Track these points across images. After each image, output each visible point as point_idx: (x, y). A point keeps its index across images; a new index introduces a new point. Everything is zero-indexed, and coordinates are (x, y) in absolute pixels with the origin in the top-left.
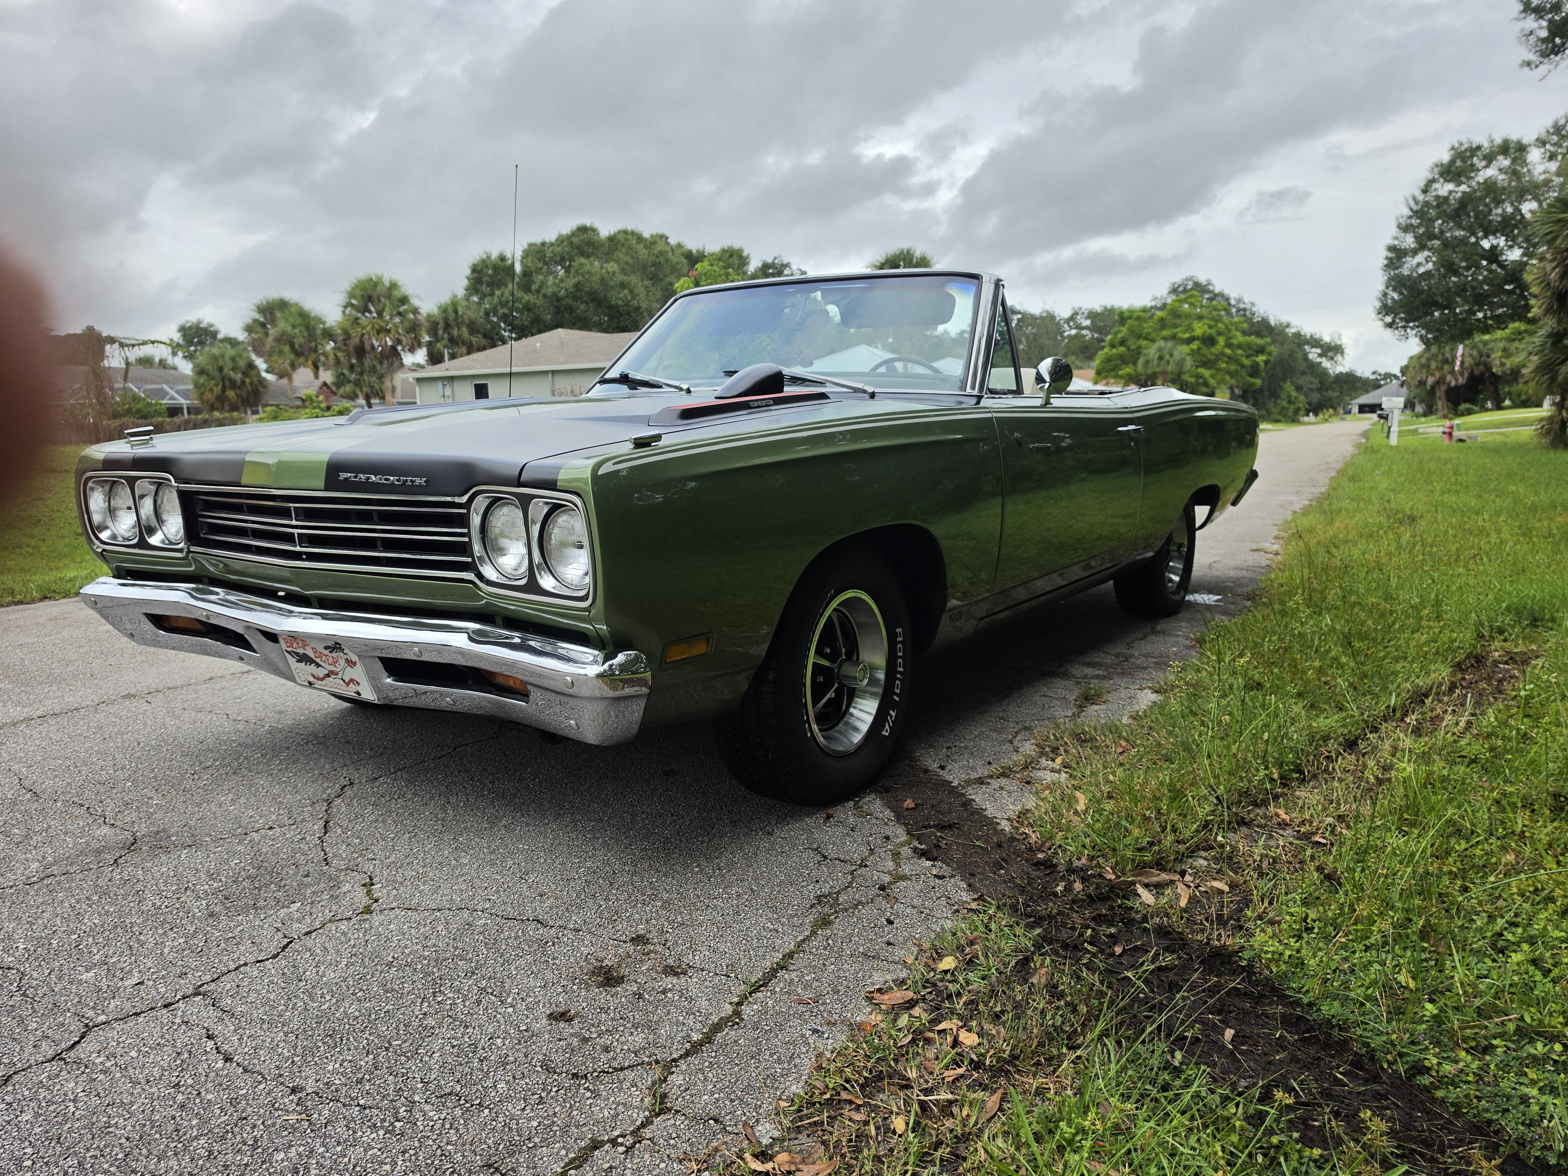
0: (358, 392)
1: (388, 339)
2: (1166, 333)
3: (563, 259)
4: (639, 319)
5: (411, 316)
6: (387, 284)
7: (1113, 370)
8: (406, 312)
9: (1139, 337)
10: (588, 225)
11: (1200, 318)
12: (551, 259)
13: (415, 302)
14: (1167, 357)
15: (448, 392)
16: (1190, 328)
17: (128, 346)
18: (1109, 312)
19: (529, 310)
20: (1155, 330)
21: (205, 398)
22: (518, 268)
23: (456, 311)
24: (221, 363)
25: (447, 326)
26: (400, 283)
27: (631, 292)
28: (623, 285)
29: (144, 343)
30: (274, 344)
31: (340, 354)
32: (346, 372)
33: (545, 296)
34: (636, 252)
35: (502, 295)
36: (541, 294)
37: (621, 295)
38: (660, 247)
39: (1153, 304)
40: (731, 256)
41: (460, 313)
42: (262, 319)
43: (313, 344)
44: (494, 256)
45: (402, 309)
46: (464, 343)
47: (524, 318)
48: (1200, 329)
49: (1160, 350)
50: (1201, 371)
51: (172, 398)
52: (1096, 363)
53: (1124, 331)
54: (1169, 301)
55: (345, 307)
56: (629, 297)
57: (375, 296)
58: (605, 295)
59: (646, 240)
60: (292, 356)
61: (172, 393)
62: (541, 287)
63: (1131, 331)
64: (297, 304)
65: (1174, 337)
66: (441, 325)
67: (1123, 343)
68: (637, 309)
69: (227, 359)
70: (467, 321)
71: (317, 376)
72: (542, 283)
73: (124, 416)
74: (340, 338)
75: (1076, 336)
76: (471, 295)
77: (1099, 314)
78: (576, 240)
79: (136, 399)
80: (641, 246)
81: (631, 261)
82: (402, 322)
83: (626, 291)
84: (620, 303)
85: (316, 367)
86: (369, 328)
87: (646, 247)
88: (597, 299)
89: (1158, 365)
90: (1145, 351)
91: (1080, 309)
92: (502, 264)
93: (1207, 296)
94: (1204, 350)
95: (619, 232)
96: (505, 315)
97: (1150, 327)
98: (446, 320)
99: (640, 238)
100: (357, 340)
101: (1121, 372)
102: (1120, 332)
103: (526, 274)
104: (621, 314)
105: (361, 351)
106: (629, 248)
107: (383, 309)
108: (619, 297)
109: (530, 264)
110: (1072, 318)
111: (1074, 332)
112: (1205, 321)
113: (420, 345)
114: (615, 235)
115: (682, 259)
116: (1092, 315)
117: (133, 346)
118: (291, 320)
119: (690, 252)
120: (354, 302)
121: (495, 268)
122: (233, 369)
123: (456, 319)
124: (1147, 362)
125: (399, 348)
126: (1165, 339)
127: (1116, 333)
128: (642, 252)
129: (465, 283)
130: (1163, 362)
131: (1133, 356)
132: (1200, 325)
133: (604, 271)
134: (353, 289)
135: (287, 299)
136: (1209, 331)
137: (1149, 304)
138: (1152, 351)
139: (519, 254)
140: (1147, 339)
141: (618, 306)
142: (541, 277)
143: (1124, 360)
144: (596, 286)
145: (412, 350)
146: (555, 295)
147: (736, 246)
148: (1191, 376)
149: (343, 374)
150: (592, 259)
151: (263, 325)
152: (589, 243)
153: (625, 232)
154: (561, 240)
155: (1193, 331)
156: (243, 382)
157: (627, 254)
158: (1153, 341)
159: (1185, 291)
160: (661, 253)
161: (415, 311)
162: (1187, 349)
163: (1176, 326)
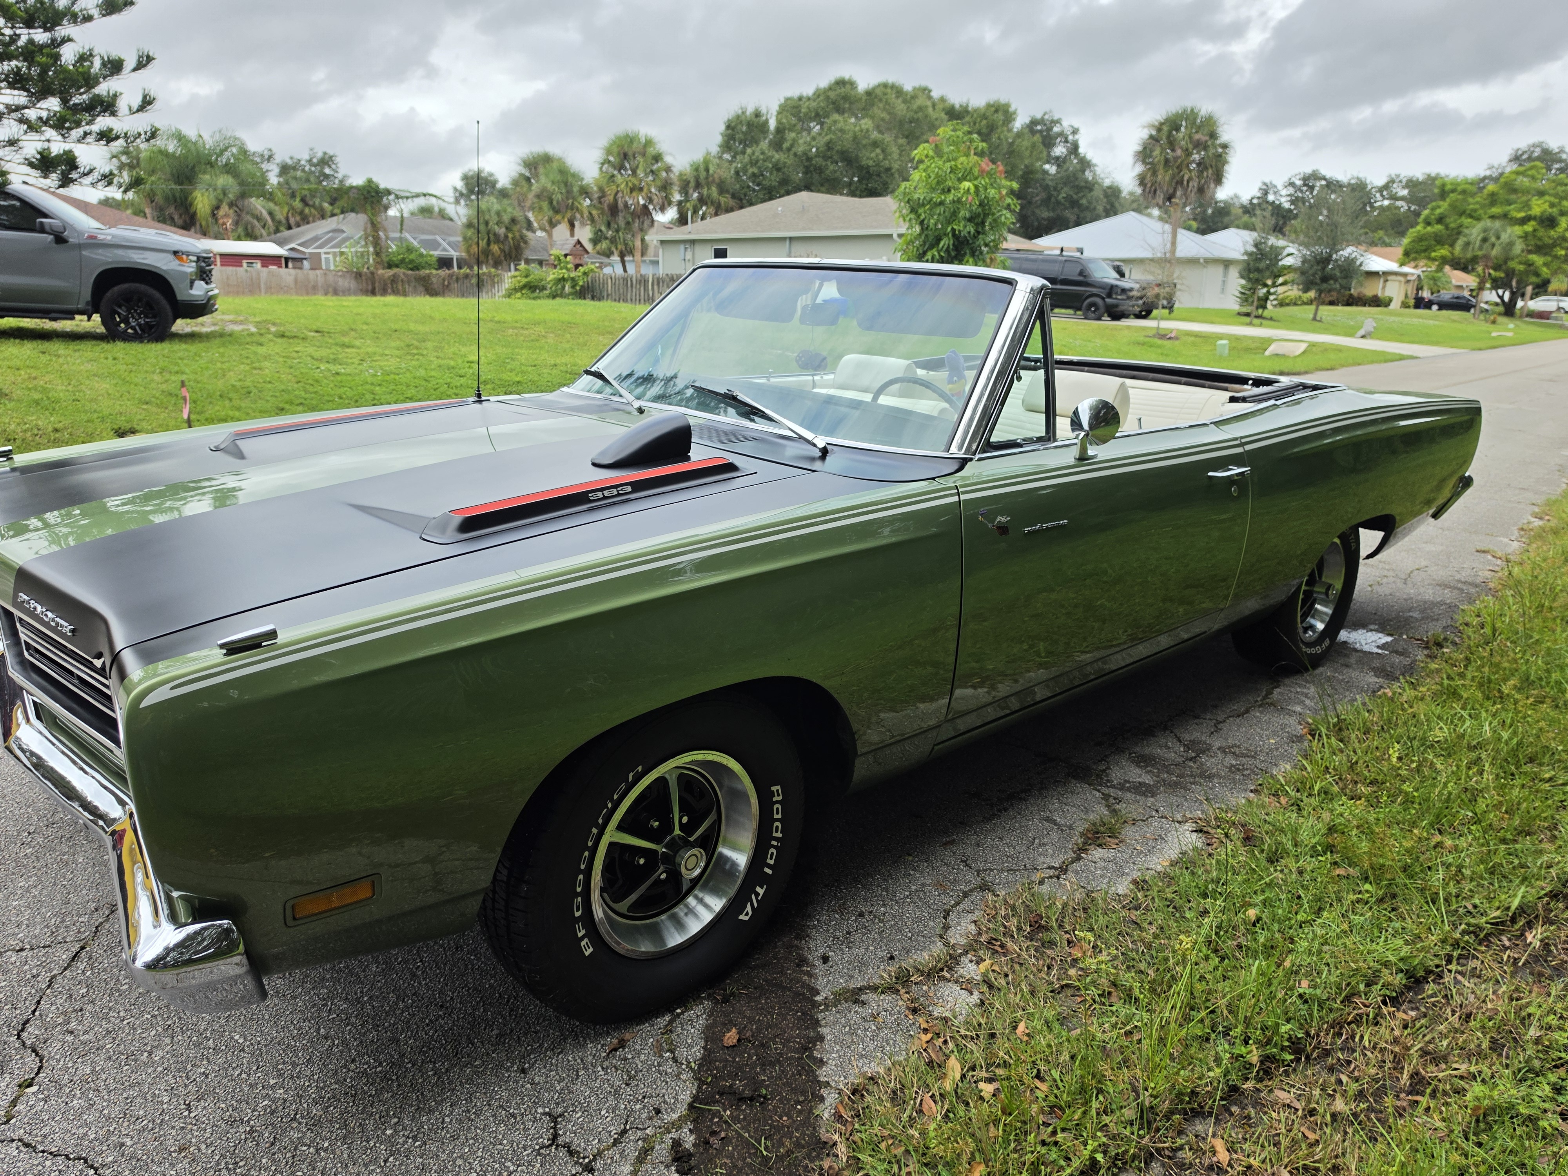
0: (613, 249)
1: (640, 198)
2: (1496, 210)
3: (817, 115)
4: (889, 180)
5: (664, 174)
6: (643, 140)
7: (1425, 251)
8: (659, 170)
9: (1462, 213)
10: (847, 78)
11: (1541, 194)
12: (806, 114)
13: (668, 159)
14: (1493, 239)
15: (689, 256)
16: (1527, 205)
17: (402, 198)
18: (1431, 180)
19: (778, 170)
20: (1483, 206)
21: (472, 251)
22: (772, 124)
23: (707, 170)
24: (487, 217)
25: (698, 186)
26: (656, 140)
27: (883, 151)
28: (875, 144)
29: (417, 196)
30: (535, 200)
31: (594, 212)
32: (603, 228)
33: (795, 155)
34: (894, 108)
35: (753, 153)
36: (792, 153)
37: (873, 155)
38: (921, 101)
39: (1488, 173)
40: (996, 111)
41: (711, 172)
42: (528, 174)
43: (570, 201)
44: (750, 110)
45: (655, 167)
46: (712, 203)
47: (773, 178)
48: (1538, 207)
49: (1485, 230)
50: (1533, 257)
51: (445, 250)
52: (1406, 241)
53: (1444, 206)
54: (1508, 170)
55: (603, 164)
56: (881, 157)
57: (630, 153)
58: (857, 156)
59: (906, 93)
60: (551, 213)
61: (444, 244)
62: (792, 146)
63: (1453, 206)
64: (559, 159)
65: (1505, 216)
66: (692, 184)
67: (1440, 220)
68: (888, 170)
69: (493, 213)
70: (717, 180)
71: (572, 235)
72: (794, 140)
73: (397, 266)
74: (596, 196)
75: (1388, 208)
76: (723, 153)
77: (1421, 183)
78: (832, 95)
79: (410, 250)
80: (900, 100)
81: (887, 117)
82: (654, 180)
83: (878, 151)
84: (871, 163)
85: (572, 225)
86: (623, 186)
87: (905, 101)
88: (849, 160)
89: (1481, 248)
90: (1466, 231)
91: (1398, 176)
92: (756, 120)
93: (1557, 166)
94: (1541, 232)
95: (879, 85)
96: (754, 175)
97: (1477, 203)
98: (697, 179)
99: (899, 91)
100: (611, 198)
101: (1433, 254)
102: (1439, 207)
103: (780, 131)
104: (871, 175)
105: (614, 210)
106: (887, 103)
107: (637, 167)
108: (869, 158)
109: (784, 121)
110: (1386, 187)
111: (1386, 203)
112: (1547, 198)
113: (670, 203)
114: (874, 89)
115: (943, 115)
116: (1411, 184)
117: (407, 198)
118: (552, 177)
119: (953, 107)
120: (611, 159)
121: (750, 125)
122: (497, 224)
123: (707, 178)
124: (1467, 244)
125: (651, 207)
126: (1493, 217)
127: (1433, 209)
128: (900, 108)
129: (719, 139)
130: (1486, 245)
131: (1450, 237)
132: (1539, 202)
133: (857, 128)
134: (611, 145)
135: (551, 154)
136: (1550, 210)
137: (1482, 174)
138: (1474, 231)
139: (774, 108)
140: (1471, 216)
141: (868, 167)
142: (793, 135)
143: (1439, 240)
144: (848, 145)
145: (663, 209)
146: (805, 154)
147: (1003, 100)
148: (1520, 263)
149: (601, 231)
150: (846, 115)
151: (528, 180)
152: (846, 98)
153: (885, 85)
154: (818, 94)
155: (1530, 209)
156: (506, 237)
157: (884, 109)
158: (1478, 219)
159: (1530, 159)
160: (920, 109)
161: (668, 169)
162: (1520, 230)
163: (1509, 202)
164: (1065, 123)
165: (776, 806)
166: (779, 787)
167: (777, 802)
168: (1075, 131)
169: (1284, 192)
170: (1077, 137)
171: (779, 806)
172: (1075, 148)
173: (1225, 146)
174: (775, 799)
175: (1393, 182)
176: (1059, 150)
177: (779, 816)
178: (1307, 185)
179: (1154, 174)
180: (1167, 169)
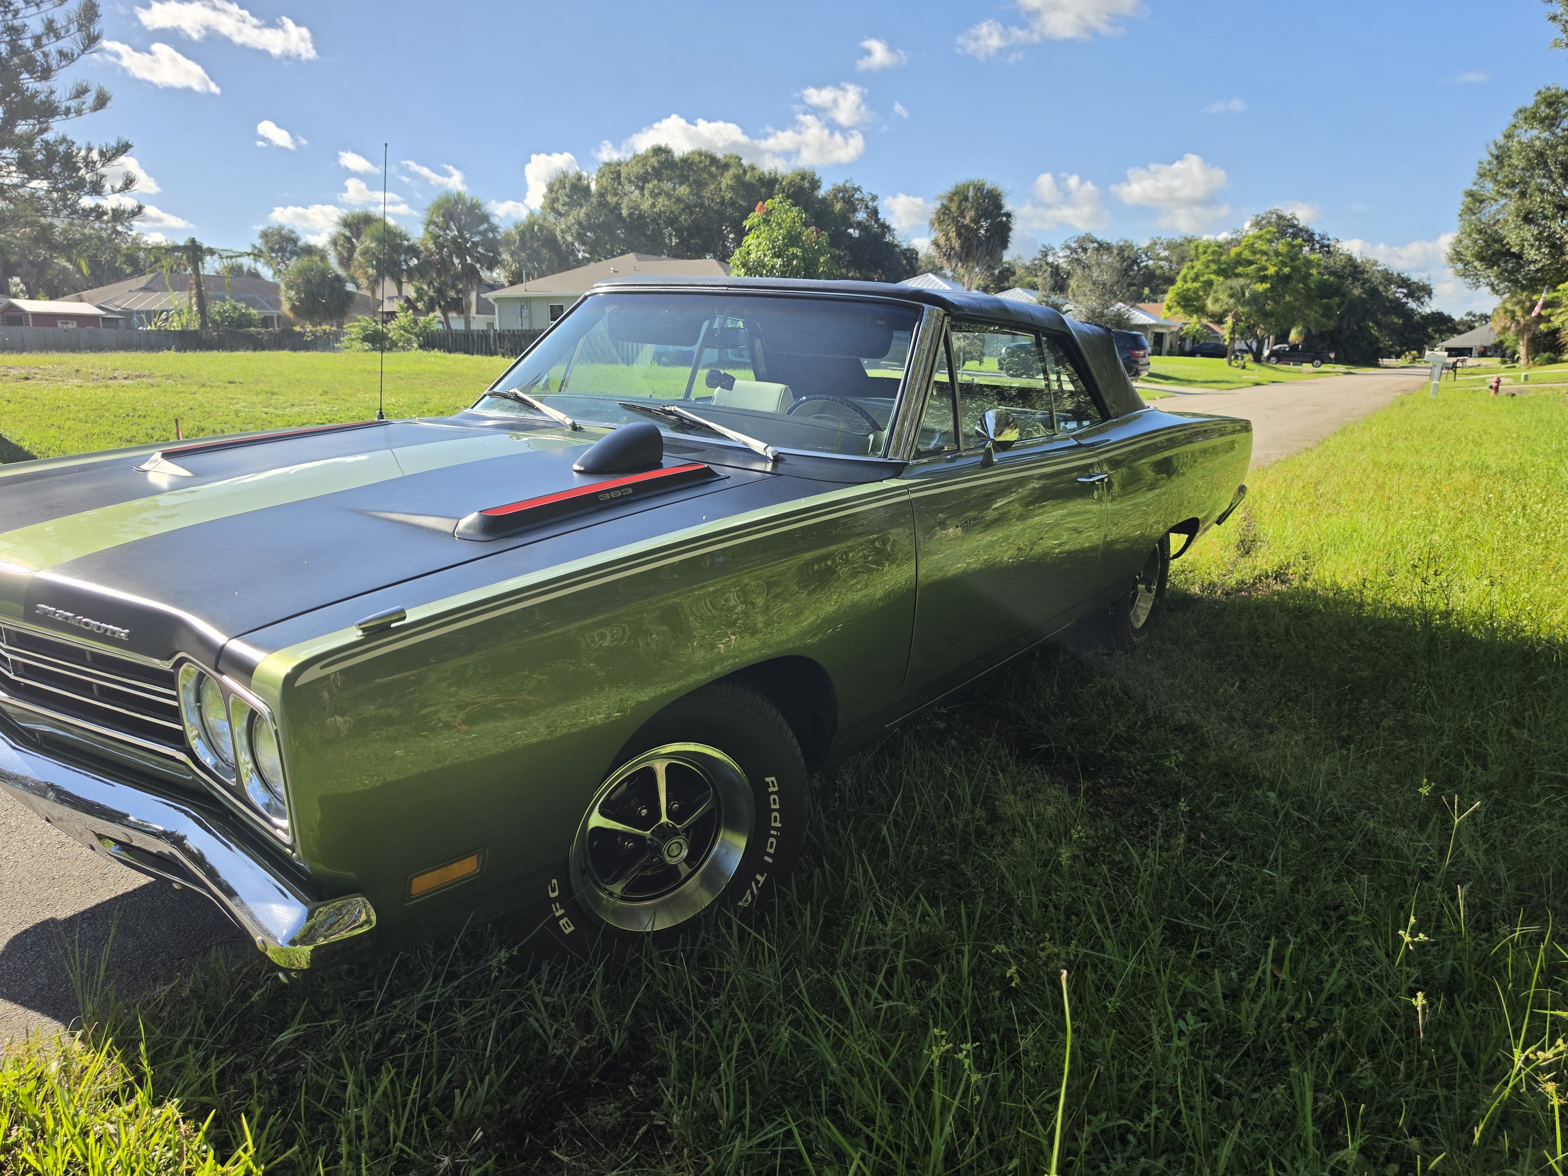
1: (467, 257)
3: (637, 180)
5: (490, 235)
6: (468, 202)
8: (485, 230)
10: (664, 145)
12: (626, 178)
14: (1239, 295)
15: (526, 312)
17: (225, 257)
18: (1187, 242)
20: (1230, 266)
22: (594, 188)
23: (533, 231)
24: (310, 276)
25: (524, 246)
29: (236, 255)
30: (360, 259)
32: (426, 287)
35: (578, 215)
38: (733, 169)
39: (1233, 237)
40: (803, 179)
41: (537, 233)
42: (348, 234)
45: (481, 228)
49: (1231, 288)
51: (264, 308)
52: (1169, 297)
54: (1250, 234)
55: (428, 224)
57: (455, 214)
58: (677, 219)
59: (720, 161)
61: (263, 302)
62: (615, 208)
63: (1205, 266)
64: (381, 220)
66: (518, 244)
69: (315, 273)
70: (543, 241)
71: (400, 293)
72: (617, 203)
74: (424, 255)
75: (1153, 267)
77: (1179, 245)
78: (650, 161)
80: (714, 168)
82: (481, 240)
85: (400, 284)
87: (719, 169)
89: (1229, 303)
91: (1159, 238)
92: (578, 183)
93: (1291, 230)
95: (694, 153)
96: (579, 235)
98: (523, 240)
99: (712, 159)
100: (438, 257)
102: (1194, 267)
103: (601, 194)
105: (441, 269)
107: (463, 228)
109: (605, 185)
110: (1150, 248)
111: (1151, 263)
112: (1281, 258)
113: (497, 263)
114: (689, 156)
115: (754, 182)
116: (1171, 246)
118: (376, 237)
120: (435, 219)
121: (572, 188)
123: (532, 239)
124: (1217, 300)
125: (478, 266)
126: (1238, 276)
127: (1189, 268)
133: (677, 193)
134: (435, 206)
136: (1284, 270)
137: (1228, 237)
142: (615, 198)
145: (490, 268)
147: (809, 169)
149: (424, 290)
150: (664, 181)
151: (348, 239)
152: (663, 164)
153: (699, 153)
154: (636, 160)
159: (1268, 224)
161: (494, 230)
162: (1261, 287)
163: (1250, 263)
164: (865, 191)
165: (772, 797)
166: (773, 779)
167: (773, 793)
168: (874, 198)
169: (1061, 254)
170: (875, 204)
171: (776, 797)
172: (875, 212)
173: (1008, 215)
174: (770, 790)
175: (1156, 244)
176: (861, 216)
177: (777, 806)
178: (1081, 247)
179: (948, 239)
180: (959, 235)
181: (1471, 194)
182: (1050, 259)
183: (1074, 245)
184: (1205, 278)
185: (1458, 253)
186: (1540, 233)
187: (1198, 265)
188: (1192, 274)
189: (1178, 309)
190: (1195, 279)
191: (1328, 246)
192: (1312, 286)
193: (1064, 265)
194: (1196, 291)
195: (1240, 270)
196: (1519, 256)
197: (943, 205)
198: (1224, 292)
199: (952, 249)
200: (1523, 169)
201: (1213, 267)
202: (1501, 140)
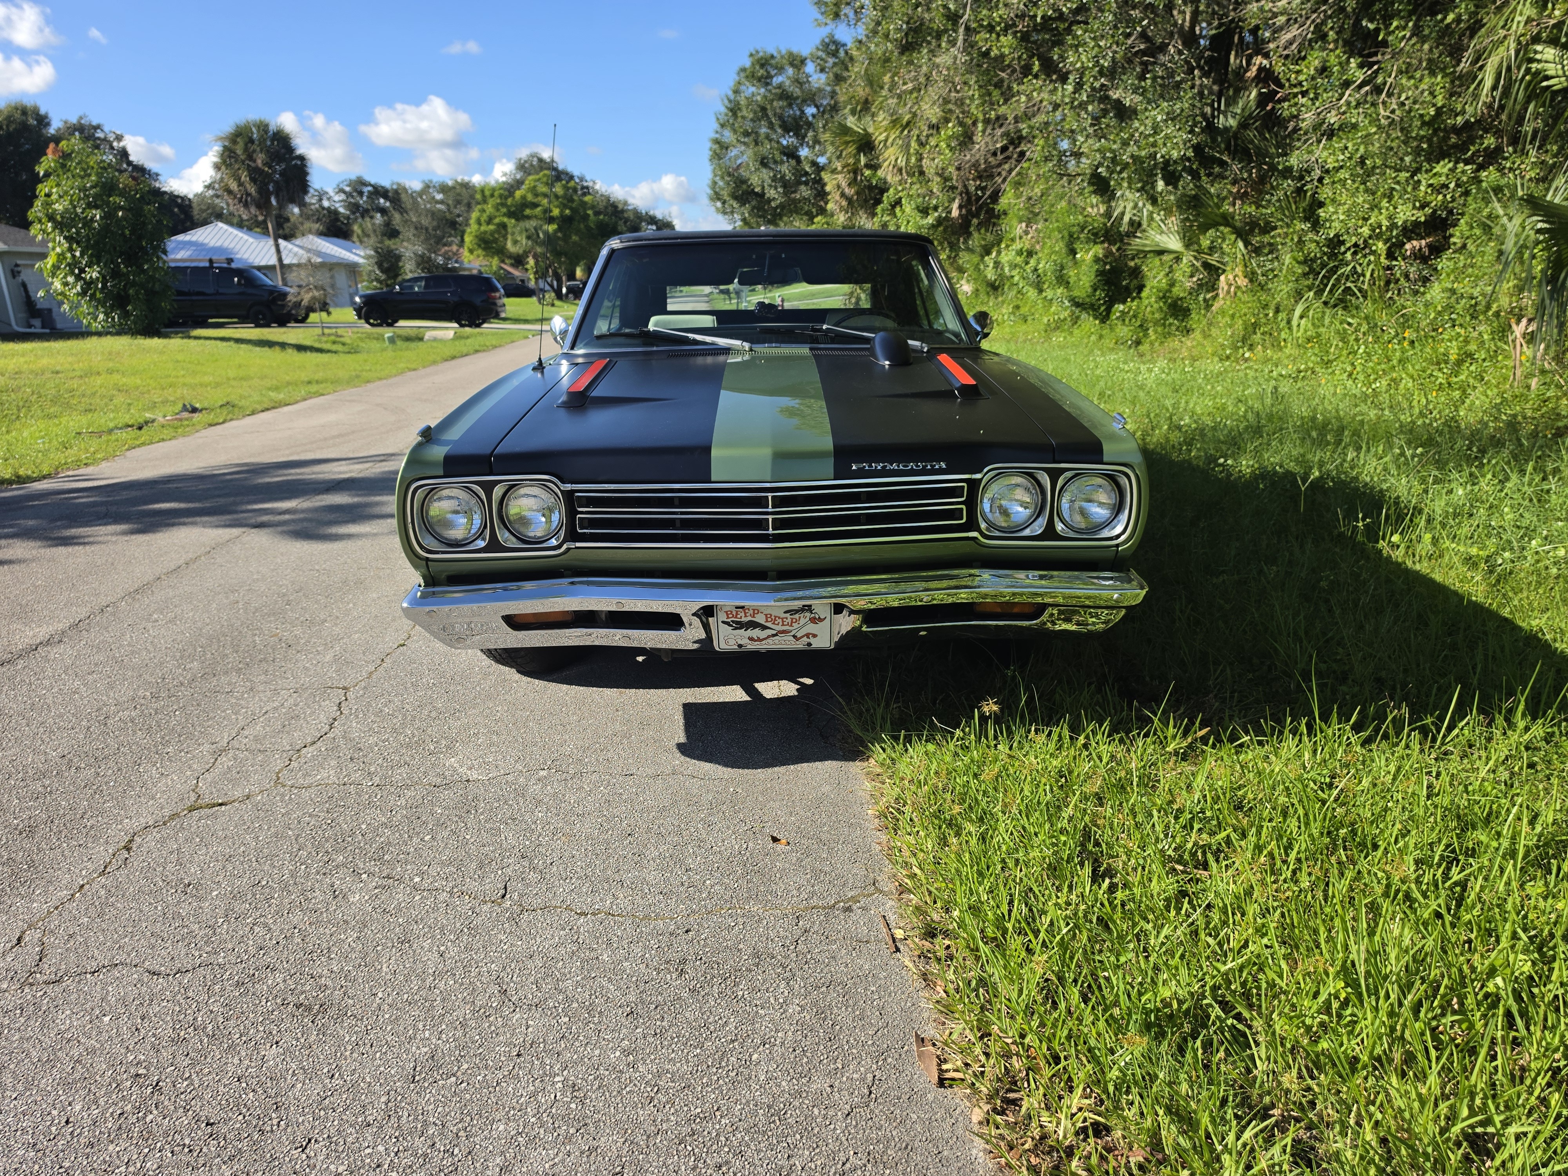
162: (552, 228)
163: (535, 205)
164: (106, 129)
168: (119, 138)
169: (336, 198)
172: (124, 153)
175: (426, 186)
178: (356, 190)
179: (241, 184)
180: (253, 180)
181: (717, 142)
182: (326, 204)
183: (348, 189)
184: (497, 221)
185: (716, 193)
186: (775, 176)
187: (489, 208)
188: (484, 217)
189: (480, 252)
190: (489, 221)
191: (587, 188)
192: (592, 225)
193: (342, 210)
194: (492, 233)
195: (528, 212)
196: (762, 195)
197: (225, 147)
198: (521, 233)
199: (248, 194)
200: (752, 120)
201: (504, 210)
202: (732, 96)
